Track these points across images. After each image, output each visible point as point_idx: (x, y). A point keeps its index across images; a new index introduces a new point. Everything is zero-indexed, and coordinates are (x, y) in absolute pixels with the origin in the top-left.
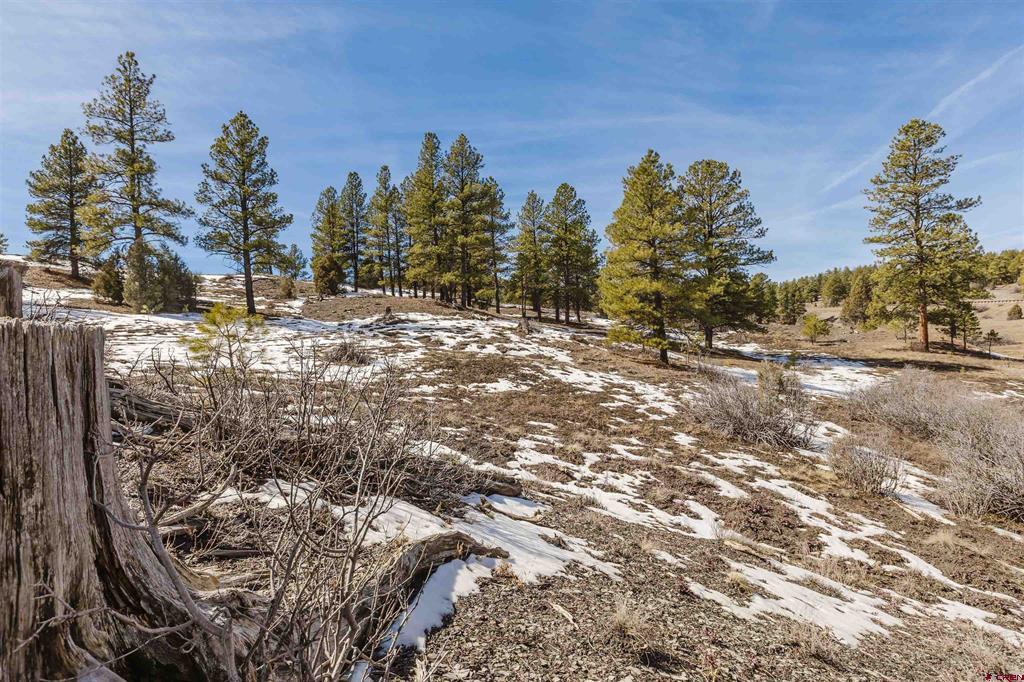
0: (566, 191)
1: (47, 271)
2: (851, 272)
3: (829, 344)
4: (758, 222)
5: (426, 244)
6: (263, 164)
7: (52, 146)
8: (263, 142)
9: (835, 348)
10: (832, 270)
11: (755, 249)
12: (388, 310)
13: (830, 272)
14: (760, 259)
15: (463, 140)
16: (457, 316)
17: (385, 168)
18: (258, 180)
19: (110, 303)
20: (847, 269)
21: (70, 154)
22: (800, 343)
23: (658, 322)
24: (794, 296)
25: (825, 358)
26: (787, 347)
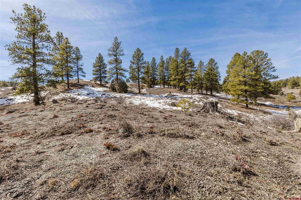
0: (212, 61)
1: (96, 83)
2: (299, 78)
3: (295, 102)
4: (274, 67)
5: (176, 76)
6: (143, 59)
7: (97, 57)
8: (142, 54)
9: (298, 103)
10: (292, 77)
11: (272, 75)
12: (170, 93)
13: (291, 78)
14: (273, 78)
15: (185, 49)
16: (185, 94)
17: (162, 56)
18: (142, 63)
19: (112, 91)
20: (298, 77)
21: (100, 59)
22: (285, 102)
23: (246, 97)
24: (278, 86)
25: (295, 107)
26: (280, 103)
